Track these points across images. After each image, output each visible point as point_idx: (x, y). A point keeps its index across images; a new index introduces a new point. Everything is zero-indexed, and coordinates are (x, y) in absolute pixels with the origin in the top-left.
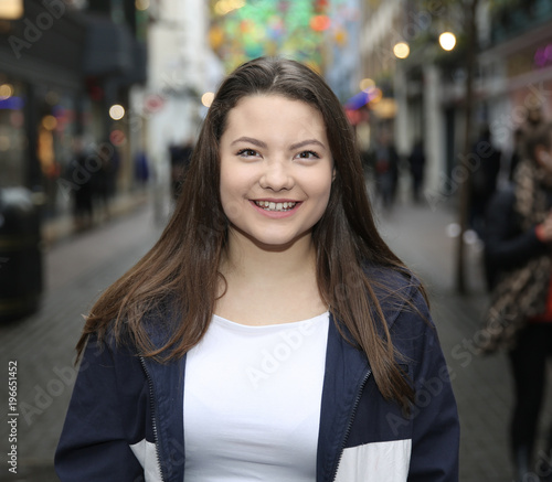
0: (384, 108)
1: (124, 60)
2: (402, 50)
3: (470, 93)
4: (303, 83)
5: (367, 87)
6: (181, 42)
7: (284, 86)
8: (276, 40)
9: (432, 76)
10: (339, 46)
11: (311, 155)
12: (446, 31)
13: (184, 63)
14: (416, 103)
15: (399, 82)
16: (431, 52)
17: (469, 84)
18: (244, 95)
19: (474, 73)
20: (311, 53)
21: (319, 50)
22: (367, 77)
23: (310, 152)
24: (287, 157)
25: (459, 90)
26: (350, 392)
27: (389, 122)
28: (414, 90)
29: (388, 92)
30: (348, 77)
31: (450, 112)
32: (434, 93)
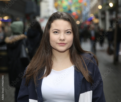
0: (96, 21)
1: (35, 10)
2: (100, 7)
3: (117, 17)
4: (67, 17)
5: (92, 16)
6: (48, 6)
7: (63, 18)
8: (70, 5)
9: (107, 13)
10: (85, 6)
11: (69, 33)
12: (111, 2)
13: (48, 11)
14: (104, 19)
15: (99, 15)
16: (107, 7)
17: (116, 15)
18: (55, 20)
19: (118, 12)
20: (79, 8)
21: (80, 7)
22: (92, 14)
23: (69, 32)
24: (64, 33)
25: (114, 16)
26: (80, 82)
27: (97, 24)
28: (103, 16)
29: (97, 17)
30: (87, 13)
31: (112, 22)
32: (108, 17)
